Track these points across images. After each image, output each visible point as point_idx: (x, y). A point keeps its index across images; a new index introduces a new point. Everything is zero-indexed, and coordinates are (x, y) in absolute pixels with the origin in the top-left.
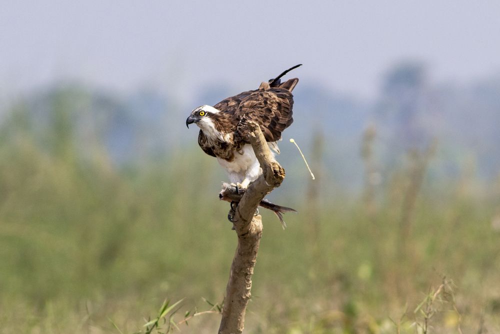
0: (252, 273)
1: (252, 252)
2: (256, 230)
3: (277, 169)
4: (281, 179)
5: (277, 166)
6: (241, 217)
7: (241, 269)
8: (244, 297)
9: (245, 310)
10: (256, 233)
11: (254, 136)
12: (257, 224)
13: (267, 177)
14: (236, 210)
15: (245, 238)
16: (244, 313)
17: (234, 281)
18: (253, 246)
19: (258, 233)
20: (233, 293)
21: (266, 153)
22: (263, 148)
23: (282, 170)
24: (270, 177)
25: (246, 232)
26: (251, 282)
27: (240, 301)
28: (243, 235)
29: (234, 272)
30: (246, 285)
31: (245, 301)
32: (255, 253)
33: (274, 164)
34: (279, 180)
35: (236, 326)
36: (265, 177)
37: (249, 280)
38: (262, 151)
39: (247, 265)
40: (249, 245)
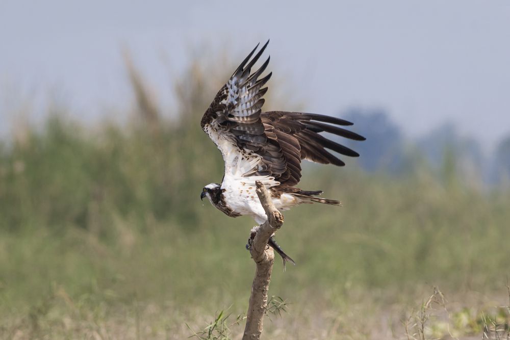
0: (268, 289)
1: (266, 275)
2: (269, 258)
3: (278, 216)
4: (281, 222)
5: (277, 213)
6: (255, 249)
7: (259, 287)
8: (262, 307)
9: (263, 317)
10: (269, 260)
11: (260, 192)
12: (270, 254)
13: (271, 222)
14: (252, 245)
15: (261, 264)
16: (262, 319)
17: (254, 295)
18: (267, 270)
19: (271, 261)
20: (254, 305)
21: (269, 204)
22: (267, 200)
23: (281, 217)
24: (273, 222)
25: (261, 260)
26: (267, 296)
27: (259, 310)
28: (259, 262)
29: (254, 289)
30: (262, 298)
31: (262, 310)
32: (269, 275)
33: (275, 212)
34: (279, 223)
35: (257, 328)
36: (269, 221)
37: (265, 295)
38: (266, 202)
39: (263, 284)
40: (265, 269)
